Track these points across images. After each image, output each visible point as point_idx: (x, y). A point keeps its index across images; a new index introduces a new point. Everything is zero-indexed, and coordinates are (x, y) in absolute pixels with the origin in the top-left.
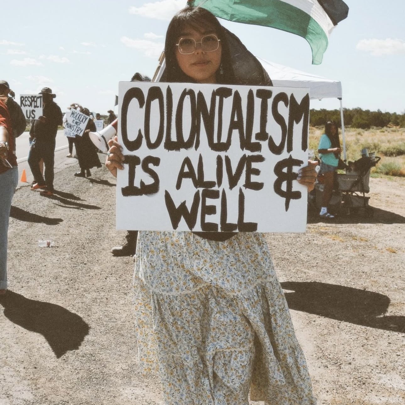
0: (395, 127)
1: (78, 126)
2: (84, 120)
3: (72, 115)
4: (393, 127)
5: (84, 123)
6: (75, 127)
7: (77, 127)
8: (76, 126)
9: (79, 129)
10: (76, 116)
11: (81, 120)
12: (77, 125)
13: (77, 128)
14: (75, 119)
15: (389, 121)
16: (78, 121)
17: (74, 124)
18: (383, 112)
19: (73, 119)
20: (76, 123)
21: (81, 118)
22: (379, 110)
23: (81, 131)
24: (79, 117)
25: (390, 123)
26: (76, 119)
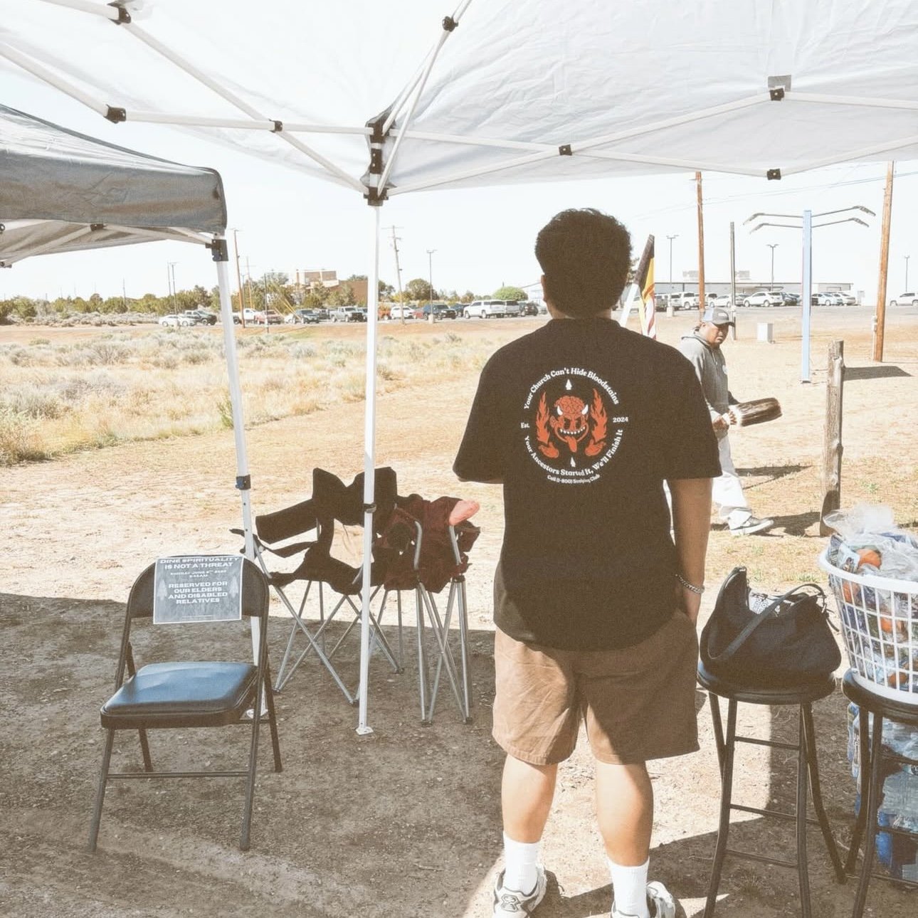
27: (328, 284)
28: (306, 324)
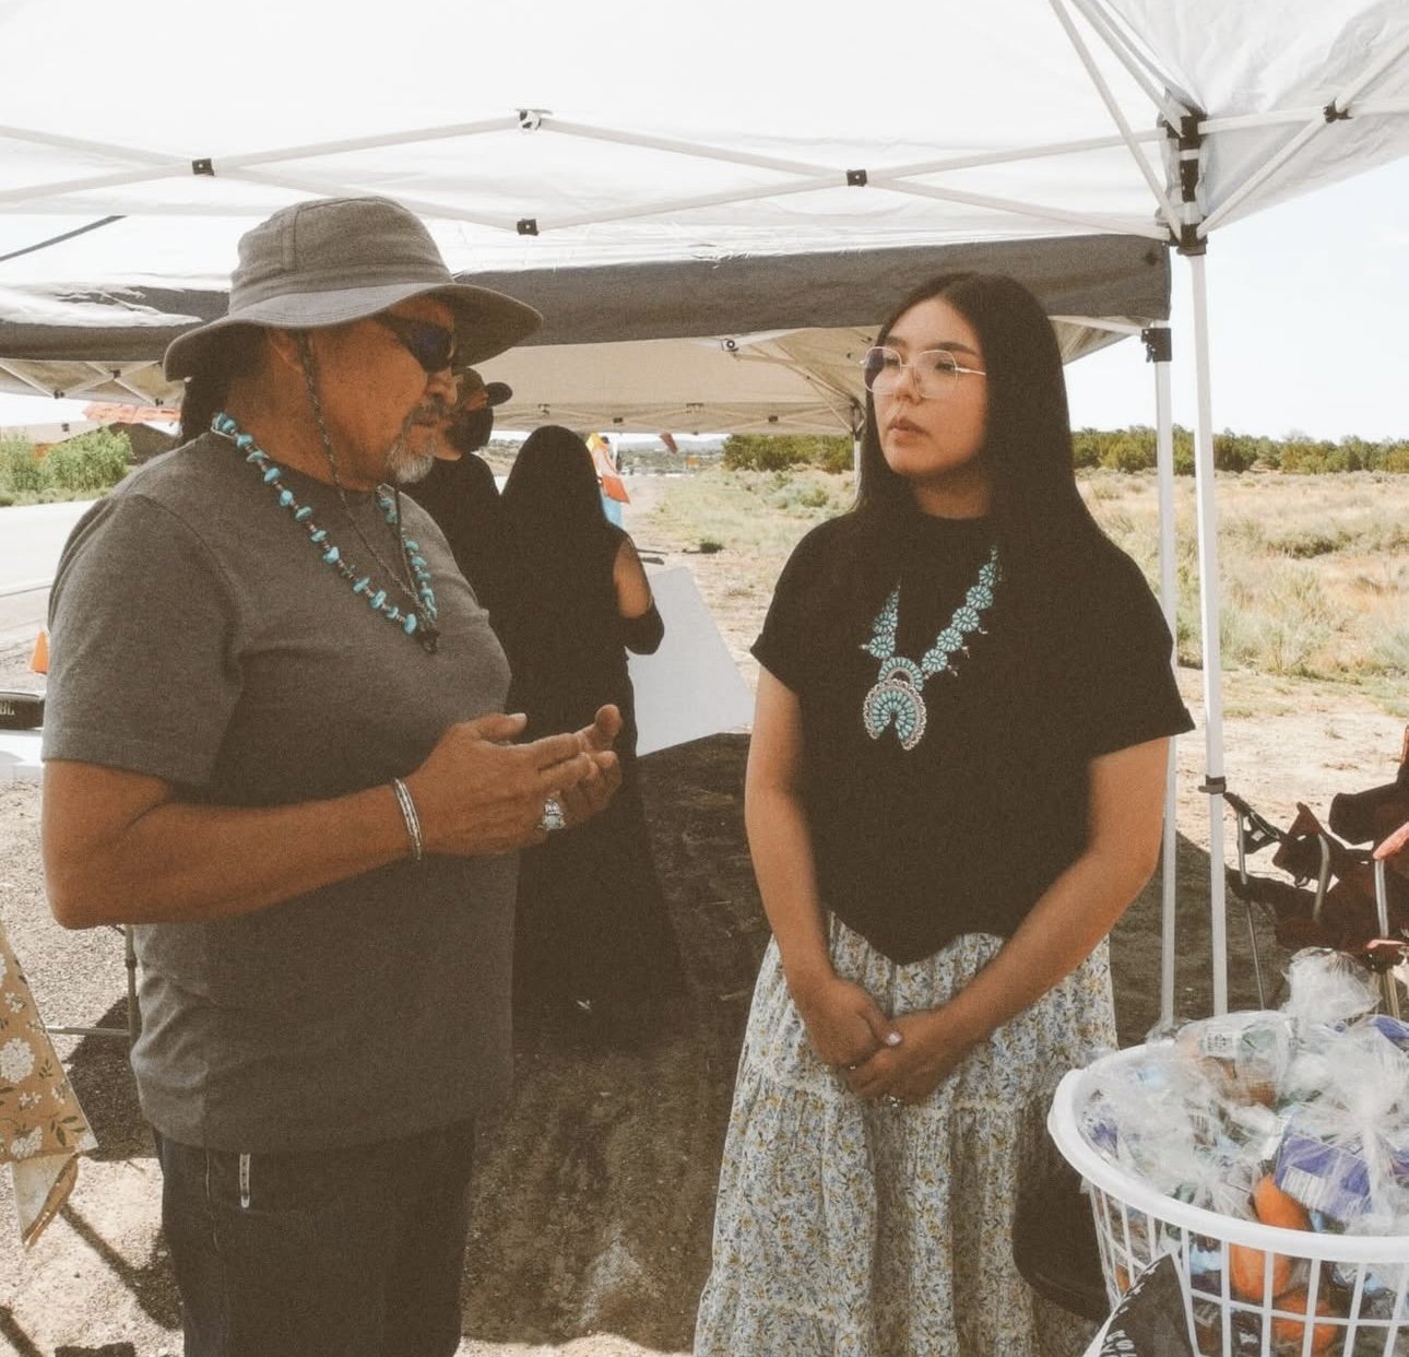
0: (1269, 471)
4: (1265, 472)
15: (1255, 457)
18: (1238, 435)
22: (1227, 430)
25: (1257, 462)
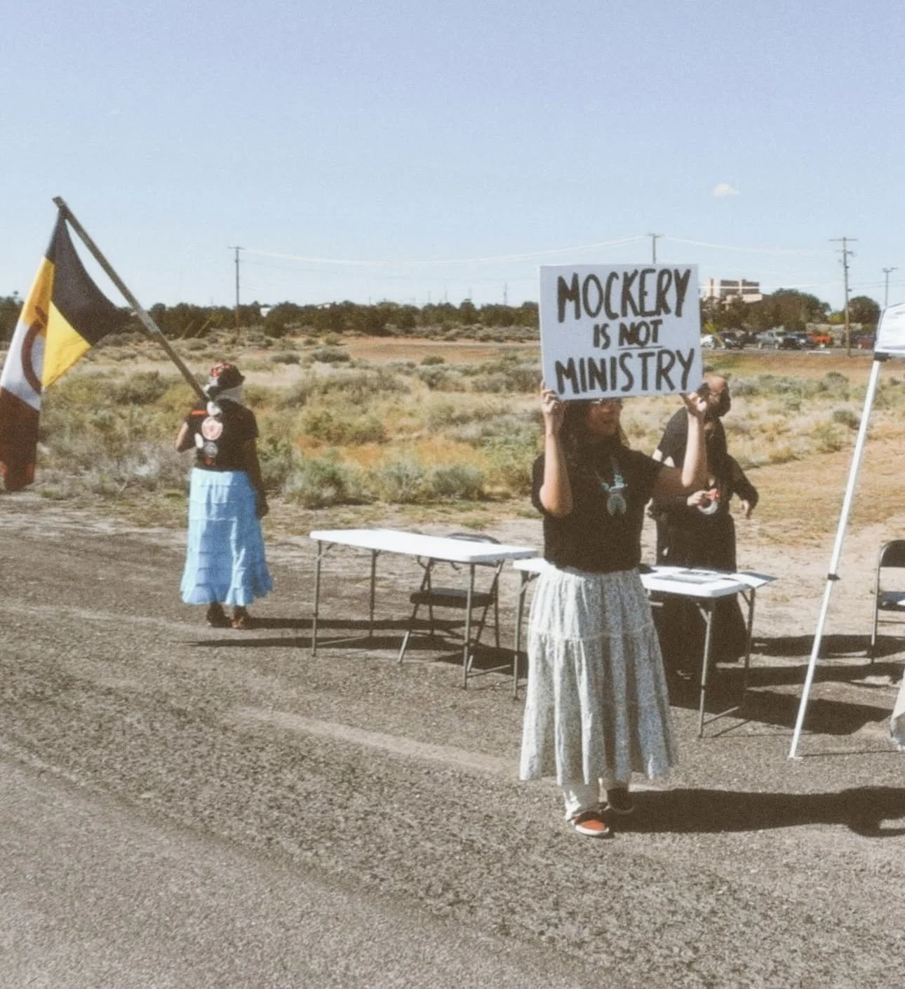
1: (651, 347)
2: (671, 298)
3: (570, 306)
5: (678, 313)
6: (634, 365)
7: (644, 357)
8: (636, 351)
9: (666, 359)
10: (605, 299)
11: (650, 304)
12: (642, 344)
13: (652, 363)
14: (602, 319)
16: (631, 319)
17: (615, 350)
19: (587, 323)
20: (629, 335)
21: (643, 293)
23: (687, 365)
24: (626, 296)
26: (613, 316)
27: (749, 299)
28: (728, 351)
